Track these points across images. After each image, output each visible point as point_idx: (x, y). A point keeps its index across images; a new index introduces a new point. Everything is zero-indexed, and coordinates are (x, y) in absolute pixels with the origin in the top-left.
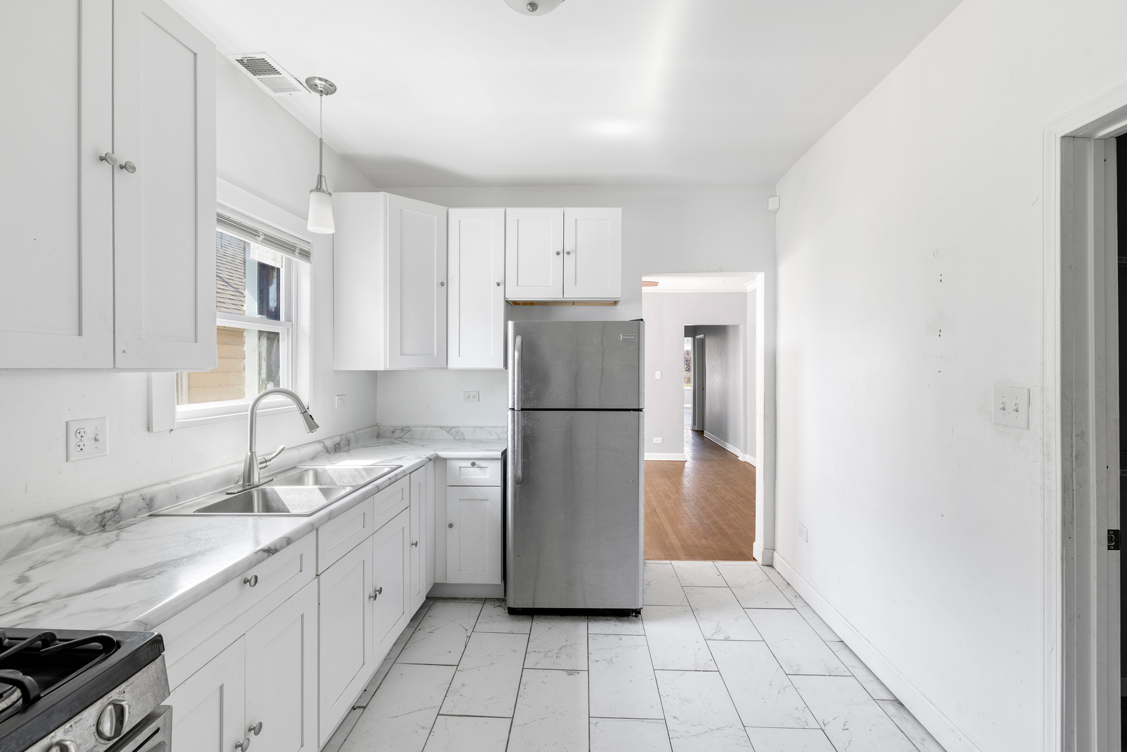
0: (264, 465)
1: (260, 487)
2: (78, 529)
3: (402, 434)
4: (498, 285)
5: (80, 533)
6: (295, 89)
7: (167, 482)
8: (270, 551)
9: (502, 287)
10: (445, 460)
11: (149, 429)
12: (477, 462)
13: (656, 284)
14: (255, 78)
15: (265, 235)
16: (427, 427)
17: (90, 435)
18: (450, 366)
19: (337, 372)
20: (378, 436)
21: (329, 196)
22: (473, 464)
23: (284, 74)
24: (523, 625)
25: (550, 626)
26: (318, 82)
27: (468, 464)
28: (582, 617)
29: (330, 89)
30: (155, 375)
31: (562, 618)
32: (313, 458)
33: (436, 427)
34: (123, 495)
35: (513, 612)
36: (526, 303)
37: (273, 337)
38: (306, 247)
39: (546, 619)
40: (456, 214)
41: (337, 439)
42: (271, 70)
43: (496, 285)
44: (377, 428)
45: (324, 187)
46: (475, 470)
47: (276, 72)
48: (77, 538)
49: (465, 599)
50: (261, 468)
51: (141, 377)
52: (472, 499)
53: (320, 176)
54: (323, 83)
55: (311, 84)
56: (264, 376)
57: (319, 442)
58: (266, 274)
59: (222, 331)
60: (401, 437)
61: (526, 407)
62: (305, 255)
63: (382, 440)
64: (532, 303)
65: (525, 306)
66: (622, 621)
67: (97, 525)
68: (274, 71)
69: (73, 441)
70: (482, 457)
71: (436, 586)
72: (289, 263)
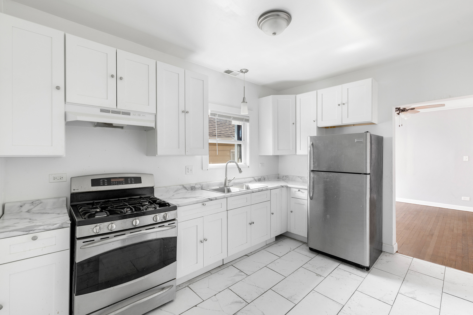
0: (229, 181)
1: (228, 187)
2: (187, 189)
3: (286, 178)
4: (314, 121)
5: (188, 190)
6: (239, 74)
7: (206, 182)
8: (211, 200)
9: (316, 122)
10: (290, 188)
11: (202, 169)
12: (301, 190)
13: (444, 105)
14: (229, 74)
15: (233, 117)
16: (293, 176)
17: (190, 169)
18: (297, 154)
19: (260, 156)
20: (278, 178)
21: (246, 103)
22: (299, 190)
23: (235, 71)
24: (312, 255)
25: (323, 259)
26: (243, 70)
27: (297, 190)
28: (340, 261)
29: (247, 71)
30: (203, 156)
31: (331, 258)
32: (250, 182)
33: (297, 176)
34: (196, 183)
35: (311, 249)
36: (331, 127)
37: (240, 145)
38: (247, 118)
39: (323, 256)
40: (299, 96)
41: (260, 177)
42: (231, 72)
43: (313, 122)
44: (278, 175)
45: (245, 101)
46: (299, 193)
47: (233, 72)
48: (187, 190)
49: (298, 240)
50: (228, 182)
51: (200, 157)
52: (299, 204)
53: (244, 98)
54: (245, 70)
55: (242, 71)
56: (239, 157)
57: (252, 177)
58: (239, 127)
59: (210, 144)
60: (285, 179)
61: (314, 170)
62: (247, 120)
63: (279, 179)
64: (334, 127)
65: (332, 128)
66: (358, 269)
67: (191, 189)
68: (232, 72)
69: (187, 170)
70: (304, 188)
71: (287, 232)
72: (244, 124)
